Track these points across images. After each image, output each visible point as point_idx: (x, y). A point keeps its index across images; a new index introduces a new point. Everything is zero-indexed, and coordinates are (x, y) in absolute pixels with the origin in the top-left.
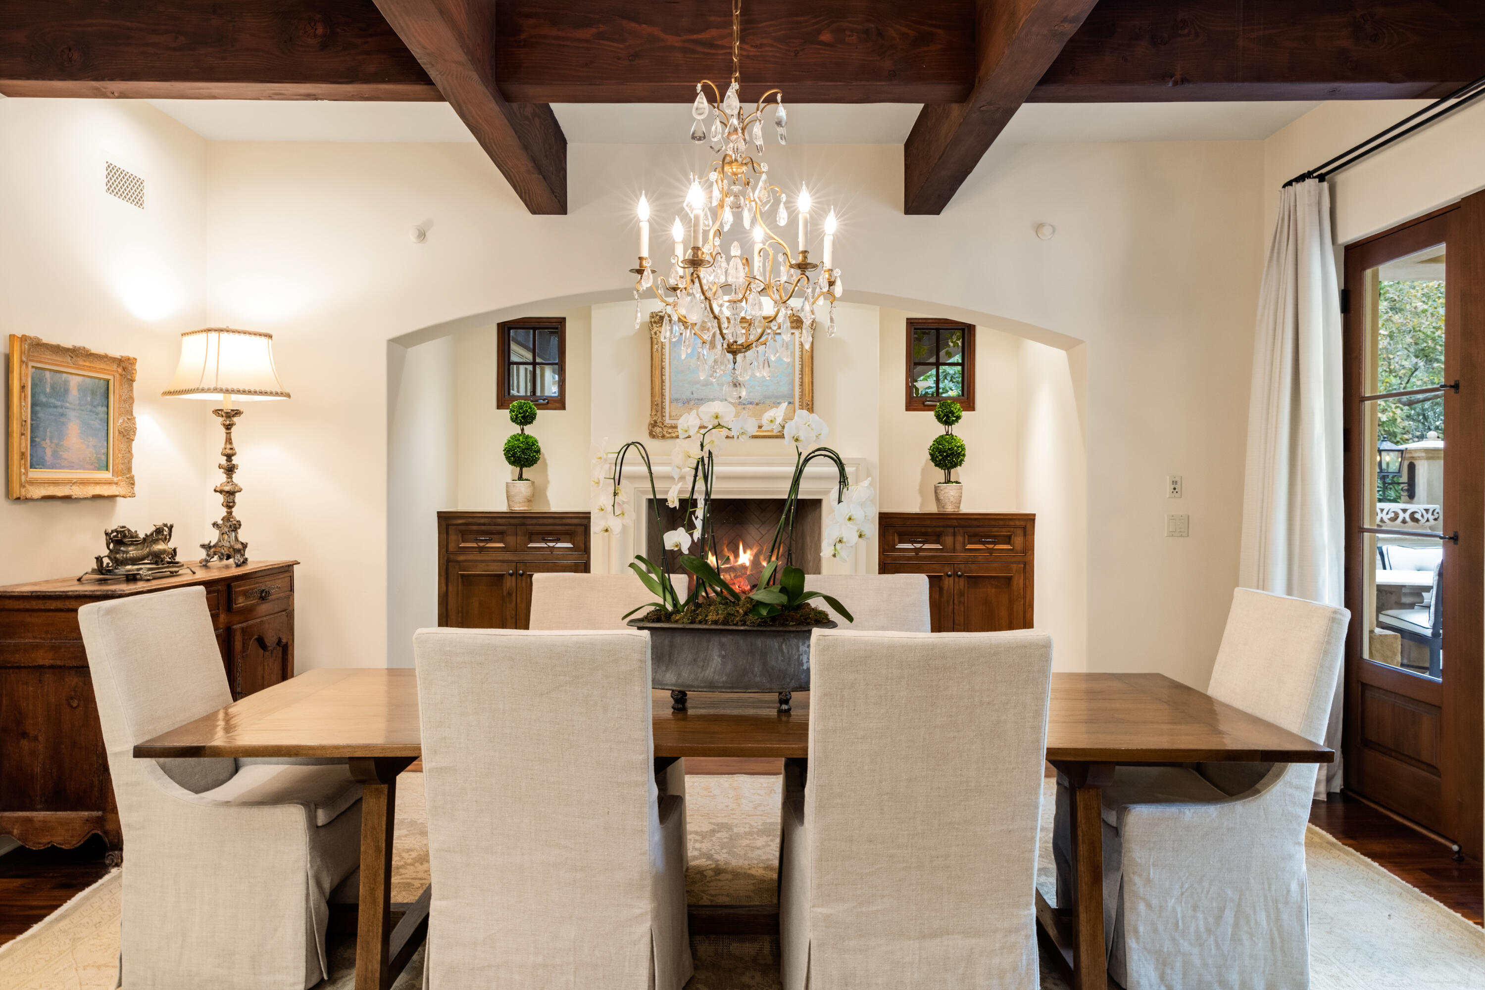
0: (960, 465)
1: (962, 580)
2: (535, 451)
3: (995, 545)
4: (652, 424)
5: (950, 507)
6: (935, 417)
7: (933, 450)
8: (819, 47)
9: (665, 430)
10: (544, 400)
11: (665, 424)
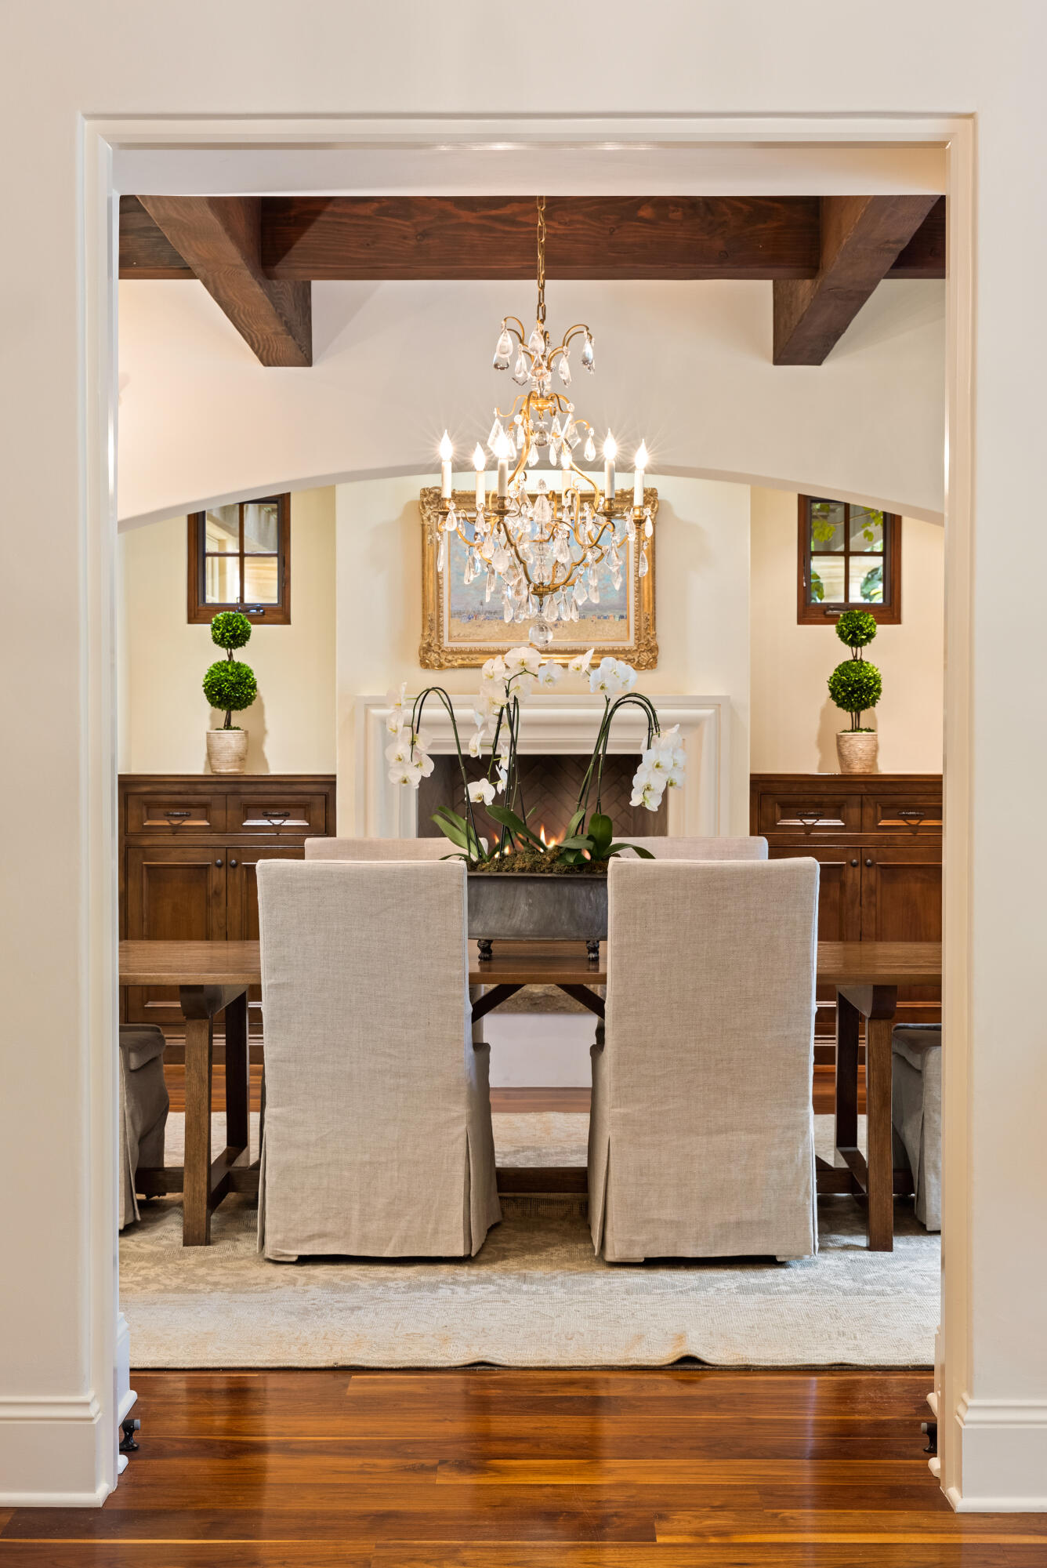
0: (874, 705)
1: (873, 873)
2: (250, 687)
3: (921, 820)
4: (424, 648)
5: (858, 767)
6: (837, 635)
7: (833, 684)
8: (638, 224)
9: (443, 656)
10: (258, 609)
11: (443, 648)
